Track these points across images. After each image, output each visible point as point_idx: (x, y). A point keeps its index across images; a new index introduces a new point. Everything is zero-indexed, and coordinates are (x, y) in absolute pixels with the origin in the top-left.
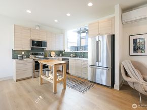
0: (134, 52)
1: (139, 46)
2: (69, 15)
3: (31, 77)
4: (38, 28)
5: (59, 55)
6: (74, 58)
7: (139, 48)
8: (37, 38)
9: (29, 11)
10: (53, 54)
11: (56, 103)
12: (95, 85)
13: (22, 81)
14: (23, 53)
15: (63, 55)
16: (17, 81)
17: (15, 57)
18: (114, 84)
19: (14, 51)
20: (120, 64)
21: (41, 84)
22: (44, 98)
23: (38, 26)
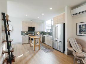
0: (79, 33)
1: (82, 30)
2: (43, 14)
3: (28, 43)
4: (31, 21)
5: (41, 34)
6: (47, 36)
7: (83, 31)
8: (31, 26)
9: (27, 15)
10: (38, 33)
11: (33, 54)
12: (55, 50)
13: (25, 45)
14: (25, 33)
15: (43, 34)
16: (22, 44)
17: (22, 34)
18: (64, 51)
19: (22, 32)
20: (68, 40)
21: (31, 46)
22: (29, 52)
23: (31, 20)
